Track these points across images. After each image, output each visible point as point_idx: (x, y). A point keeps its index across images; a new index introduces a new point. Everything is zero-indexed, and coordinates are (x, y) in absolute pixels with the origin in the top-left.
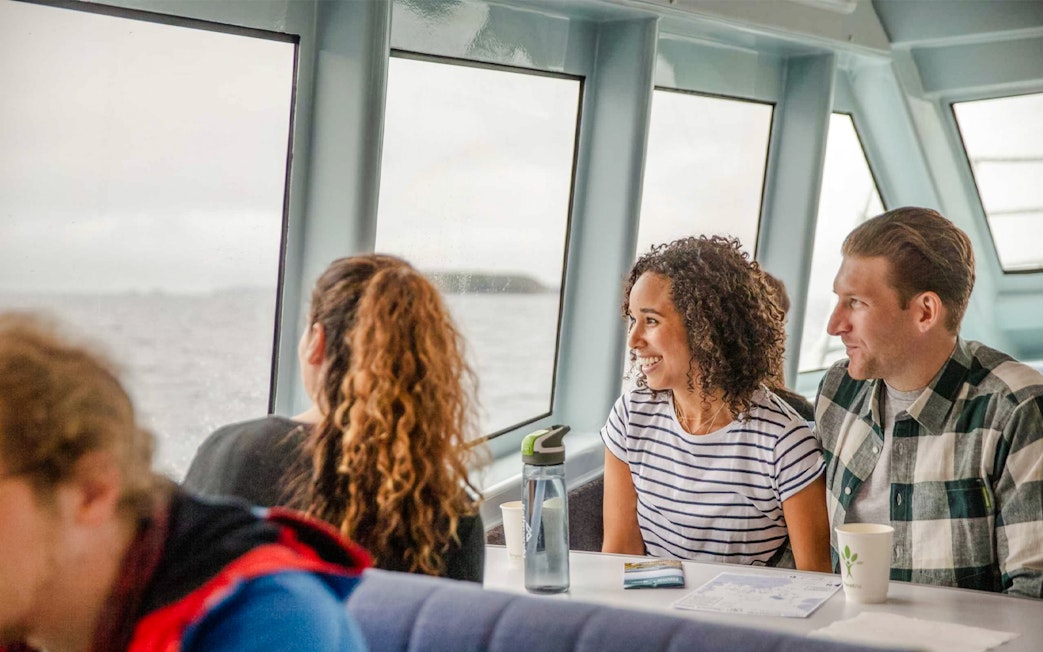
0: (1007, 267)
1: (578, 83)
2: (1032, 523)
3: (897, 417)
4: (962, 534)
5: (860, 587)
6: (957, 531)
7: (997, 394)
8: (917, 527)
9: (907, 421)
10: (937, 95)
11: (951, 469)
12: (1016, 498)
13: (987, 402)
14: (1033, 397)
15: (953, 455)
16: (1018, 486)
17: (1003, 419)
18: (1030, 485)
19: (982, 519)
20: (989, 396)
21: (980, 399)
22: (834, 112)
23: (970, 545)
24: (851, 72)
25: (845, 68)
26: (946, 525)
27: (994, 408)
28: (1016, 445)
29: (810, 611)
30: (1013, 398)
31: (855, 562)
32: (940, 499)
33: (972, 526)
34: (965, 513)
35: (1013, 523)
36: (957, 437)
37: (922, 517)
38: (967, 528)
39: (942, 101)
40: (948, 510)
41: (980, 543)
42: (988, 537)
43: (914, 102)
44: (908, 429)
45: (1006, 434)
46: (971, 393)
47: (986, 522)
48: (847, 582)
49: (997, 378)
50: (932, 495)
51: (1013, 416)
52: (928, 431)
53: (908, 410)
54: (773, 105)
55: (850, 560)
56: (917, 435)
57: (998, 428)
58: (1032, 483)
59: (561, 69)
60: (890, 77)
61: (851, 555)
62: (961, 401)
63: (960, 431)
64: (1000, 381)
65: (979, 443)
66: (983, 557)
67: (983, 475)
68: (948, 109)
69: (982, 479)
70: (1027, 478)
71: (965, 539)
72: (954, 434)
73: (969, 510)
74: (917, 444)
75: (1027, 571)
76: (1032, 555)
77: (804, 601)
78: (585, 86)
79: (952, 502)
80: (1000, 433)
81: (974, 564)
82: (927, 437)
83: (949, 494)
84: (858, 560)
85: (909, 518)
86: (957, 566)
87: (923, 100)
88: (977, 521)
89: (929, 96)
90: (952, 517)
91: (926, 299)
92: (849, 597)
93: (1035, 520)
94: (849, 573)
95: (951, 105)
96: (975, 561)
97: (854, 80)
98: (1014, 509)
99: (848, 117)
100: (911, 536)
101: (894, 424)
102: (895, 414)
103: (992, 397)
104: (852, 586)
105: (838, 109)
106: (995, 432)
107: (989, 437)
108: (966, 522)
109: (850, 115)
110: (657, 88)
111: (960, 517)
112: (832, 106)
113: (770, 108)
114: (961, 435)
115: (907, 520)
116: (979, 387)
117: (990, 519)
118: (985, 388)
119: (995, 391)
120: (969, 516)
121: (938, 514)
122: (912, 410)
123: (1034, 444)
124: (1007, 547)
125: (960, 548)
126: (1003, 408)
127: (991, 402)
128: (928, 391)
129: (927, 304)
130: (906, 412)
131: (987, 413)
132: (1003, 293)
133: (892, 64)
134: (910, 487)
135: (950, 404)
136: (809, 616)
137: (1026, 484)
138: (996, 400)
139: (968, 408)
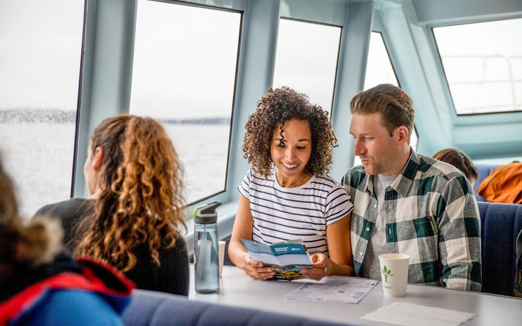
0: (459, 113)
1: (239, 15)
2: (459, 239)
3: (386, 189)
4: (423, 245)
5: (392, 288)
6: (420, 244)
7: (438, 175)
8: (401, 244)
9: (392, 191)
10: (425, 23)
11: (416, 214)
12: (451, 226)
13: (432, 180)
14: (455, 177)
15: (417, 207)
16: (451, 221)
17: (442, 187)
18: (458, 220)
19: (432, 237)
20: (433, 177)
21: (429, 178)
22: (373, 31)
23: (427, 250)
24: (381, 11)
25: (378, 8)
26: (415, 241)
27: (436, 182)
28: (450, 200)
29: (359, 300)
30: (446, 177)
31: (390, 274)
32: (411, 229)
33: (427, 240)
34: (424, 234)
35: (449, 239)
36: (418, 197)
37: (403, 239)
38: (425, 242)
39: (427, 26)
40: (415, 234)
41: (432, 249)
42: (435, 246)
43: (413, 27)
44: (391, 195)
45: (443, 195)
46: (422, 176)
47: (434, 238)
48: (385, 285)
49: (436, 168)
50: (407, 227)
51: (446, 185)
52: (401, 195)
53: (392, 186)
54: (342, 27)
55: (386, 273)
56: (396, 198)
57: (439, 192)
58: (459, 219)
59: (231, 7)
60: (401, 13)
61: (387, 271)
62: (418, 180)
63: (420, 195)
64: (438, 170)
65: (429, 199)
66: (433, 256)
67: (431, 214)
68: (430, 30)
69: (431, 217)
70: (456, 216)
71: (425, 247)
72: (416, 196)
73: (425, 233)
74: (396, 203)
75: (459, 264)
76: (460, 255)
77: (355, 294)
78: (244, 16)
79: (417, 229)
80: (440, 194)
81: (430, 260)
82: (401, 199)
83: (415, 225)
84: (391, 273)
85: (396, 240)
86: (422, 262)
87: (418, 25)
88: (430, 238)
89: (420, 24)
90: (418, 237)
91: (401, 130)
92: (386, 293)
93: (461, 237)
94: (386, 280)
95: (432, 29)
96: (430, 258)
97: (383, 14)
98: (450, 232)
99: (380, 34)
100: (398, 249)
101: (384, 193)
102: (385, 188)
103: (435, 177)
104: (388, 287)
105: (375, 30)
106: (437, 193)
107: (434, 197)
108: (424, 239)
109: (381, 33)
110: (281, 17)
111: (422, 236)
112: (372, 29)
113: (340, 29)
114: (420, 196)
115: (395, 241)
116: (426, 173)
117: (436, 236)
118: (429, 173)
119: (436, 175)
120: (426, 236)
121: (410, 237)
122: (393, 186)
123: (458, 199)
124: (446, 252)
125: (422, 253)
126: (441, 182)
127: (434, 179)
128: (401, 176)
129: (401, 132)
130: (390, 187)
131: (433, 185)
132: (457, 126)
133: (403, 7)
134: (395, 224)
135: (411, 181)
136: (358, 303)
137: (456, 220)
138: (437, 178)
139: (422, 183)
